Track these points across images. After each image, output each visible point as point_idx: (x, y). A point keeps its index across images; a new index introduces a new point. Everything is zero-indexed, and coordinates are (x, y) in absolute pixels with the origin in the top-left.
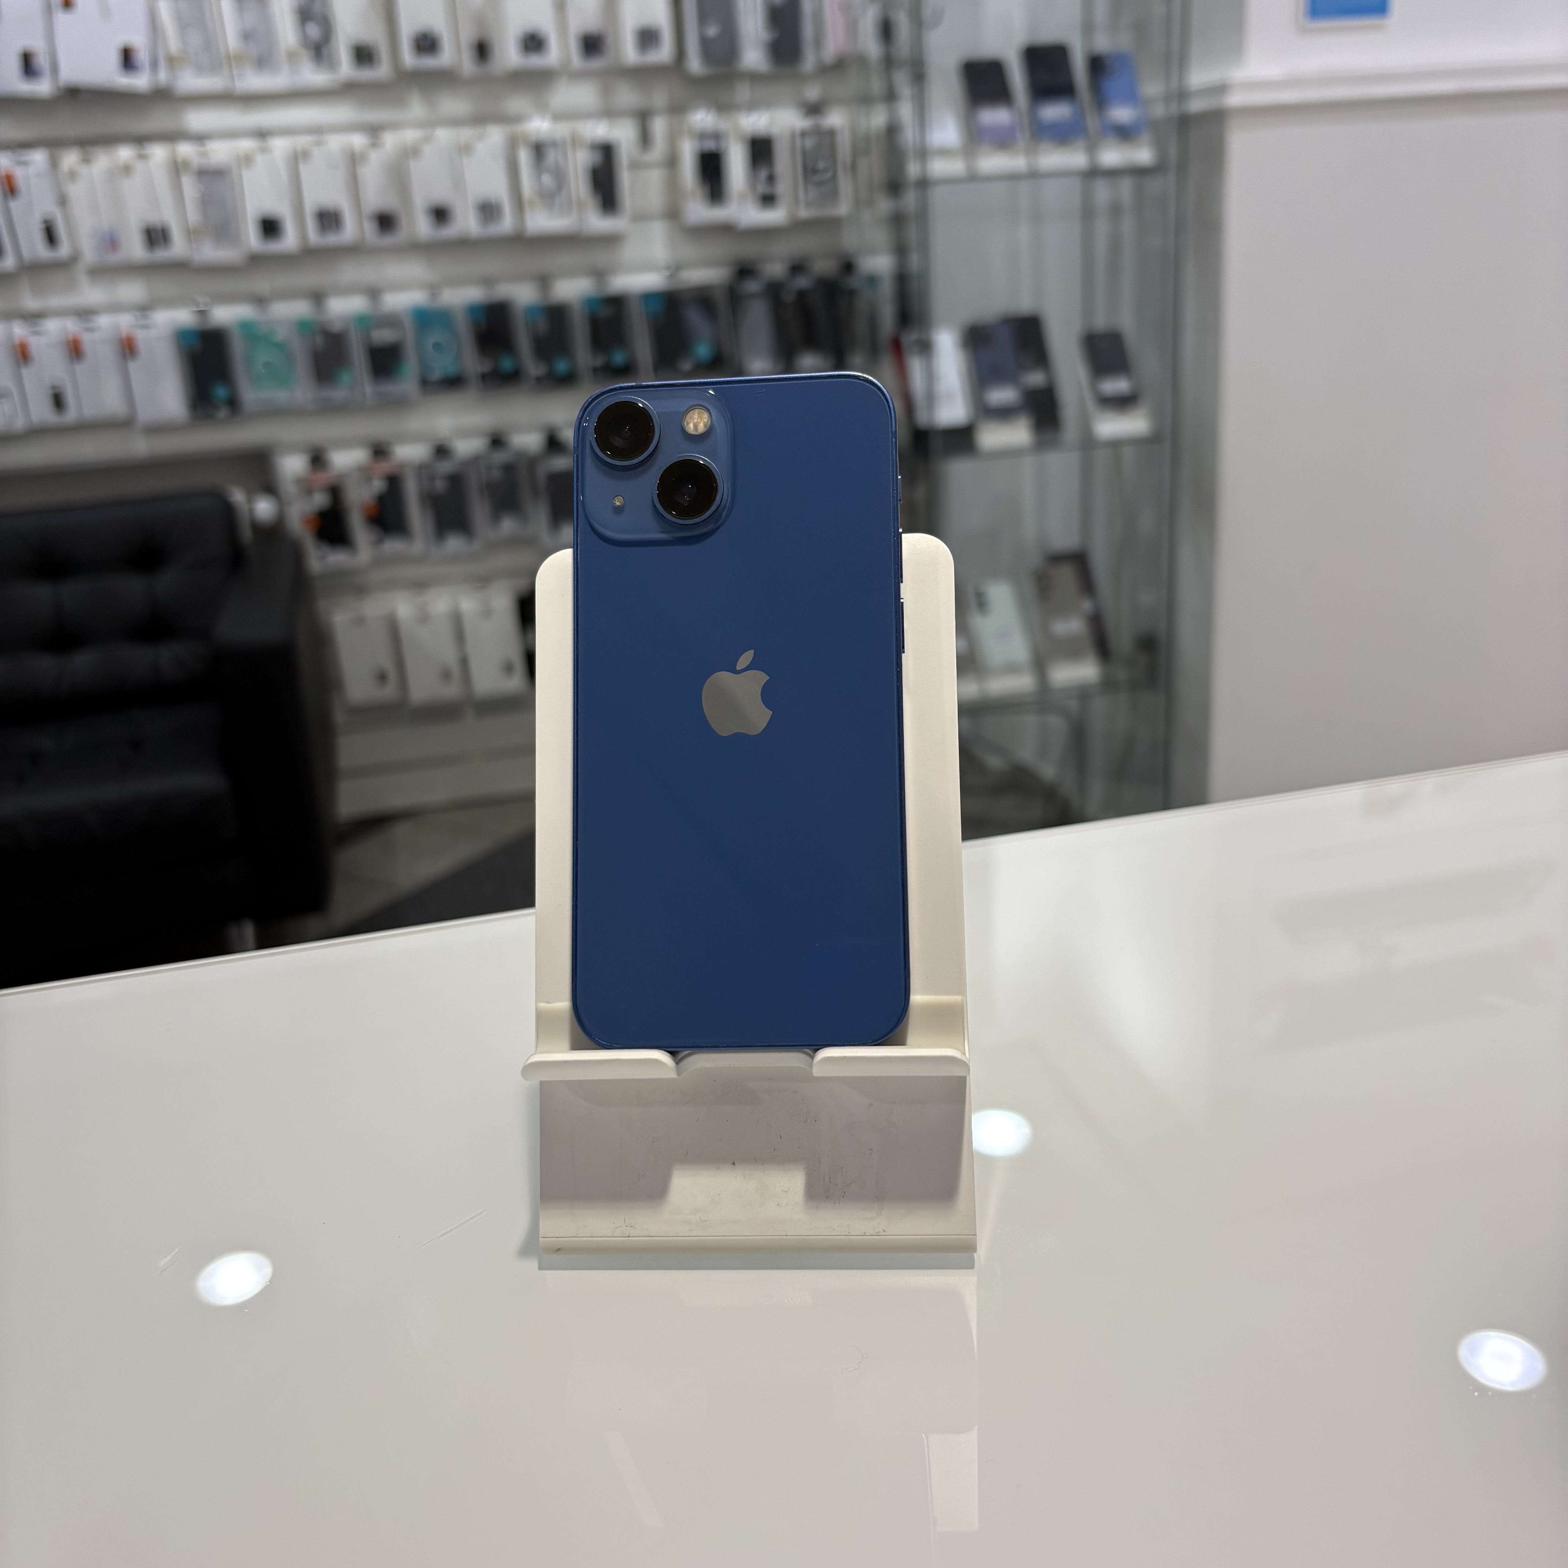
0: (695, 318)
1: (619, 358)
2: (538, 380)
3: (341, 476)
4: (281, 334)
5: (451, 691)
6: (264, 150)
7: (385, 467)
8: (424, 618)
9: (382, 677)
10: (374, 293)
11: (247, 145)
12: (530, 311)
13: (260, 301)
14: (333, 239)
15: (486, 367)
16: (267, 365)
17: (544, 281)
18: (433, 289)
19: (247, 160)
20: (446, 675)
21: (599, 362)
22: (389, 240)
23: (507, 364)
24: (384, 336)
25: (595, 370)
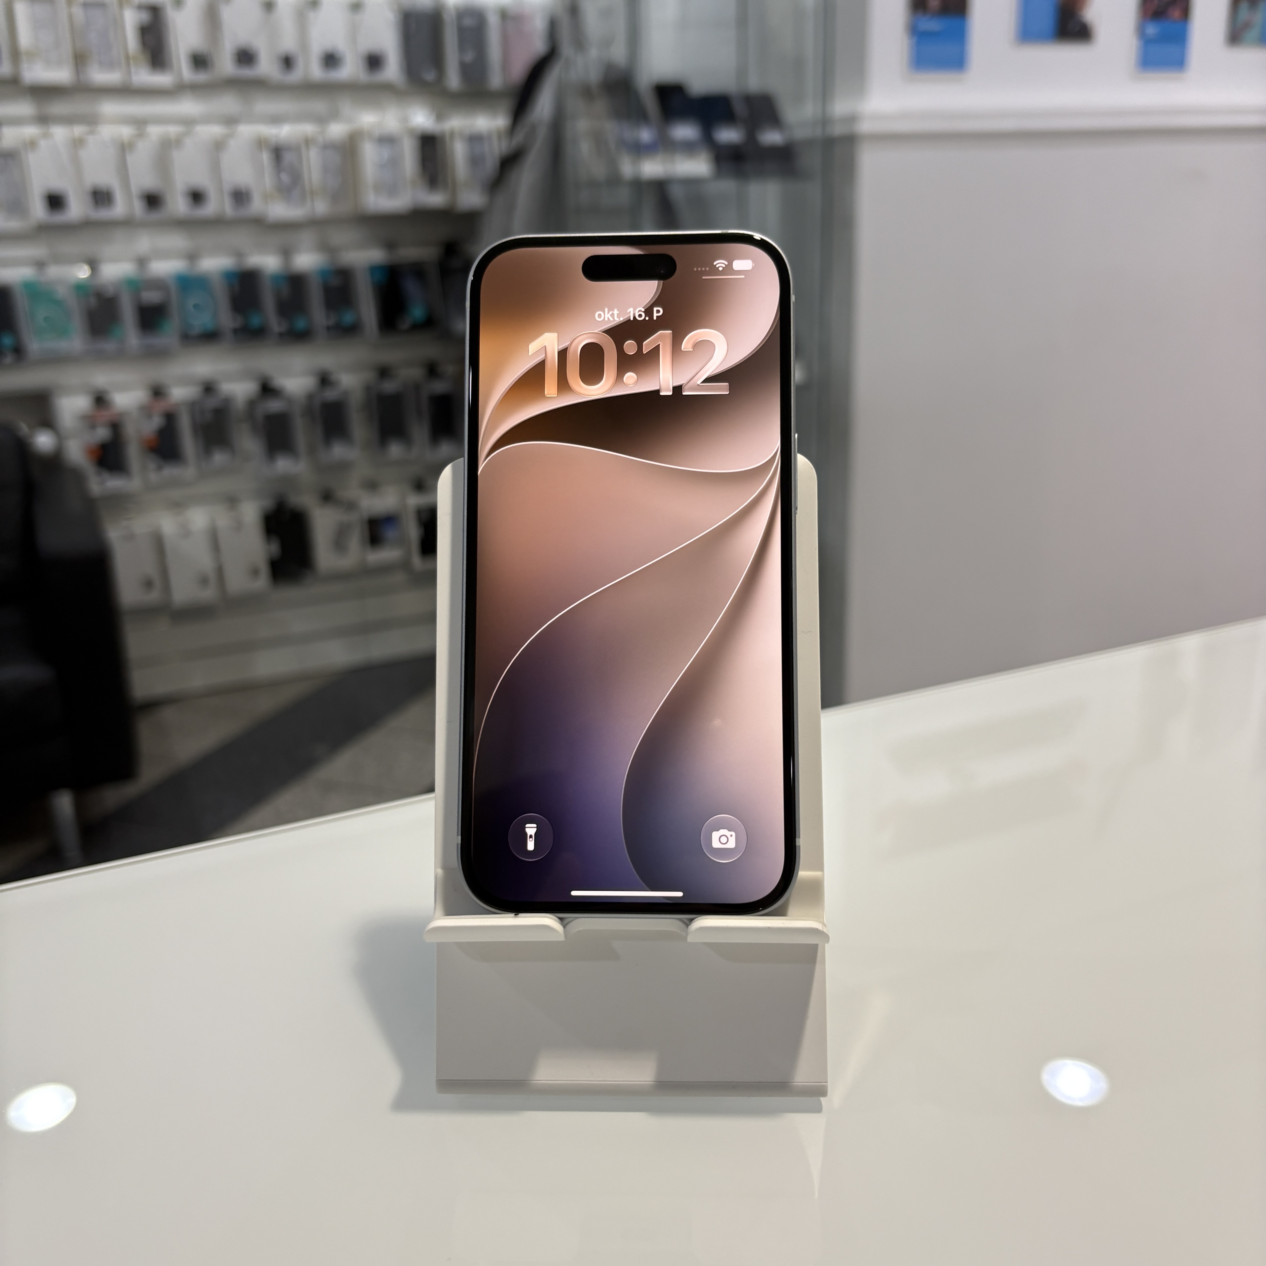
0: (411, 287)
1: (348, 318)
2: (281, 335)
3: (121, 415)
4: (62, 292)
5: (208, 594)
6: (46, 136)
7: (162, 406)
8: (186, 532)
9: (148, 584)
10: (142, 262)
11: (30, 131)
12: (276, 278)
13: (40, 265)
14: (104, 214)
15: (238, 323)
16: (46, 319)
17: (286, 253)
18: (192, 257)
19: (32, 144)
20: (204, 581)
21: (331, 322)
22: (155, 216)
23: (255, 321)
24: (152, 297)
25: (328, 328)
